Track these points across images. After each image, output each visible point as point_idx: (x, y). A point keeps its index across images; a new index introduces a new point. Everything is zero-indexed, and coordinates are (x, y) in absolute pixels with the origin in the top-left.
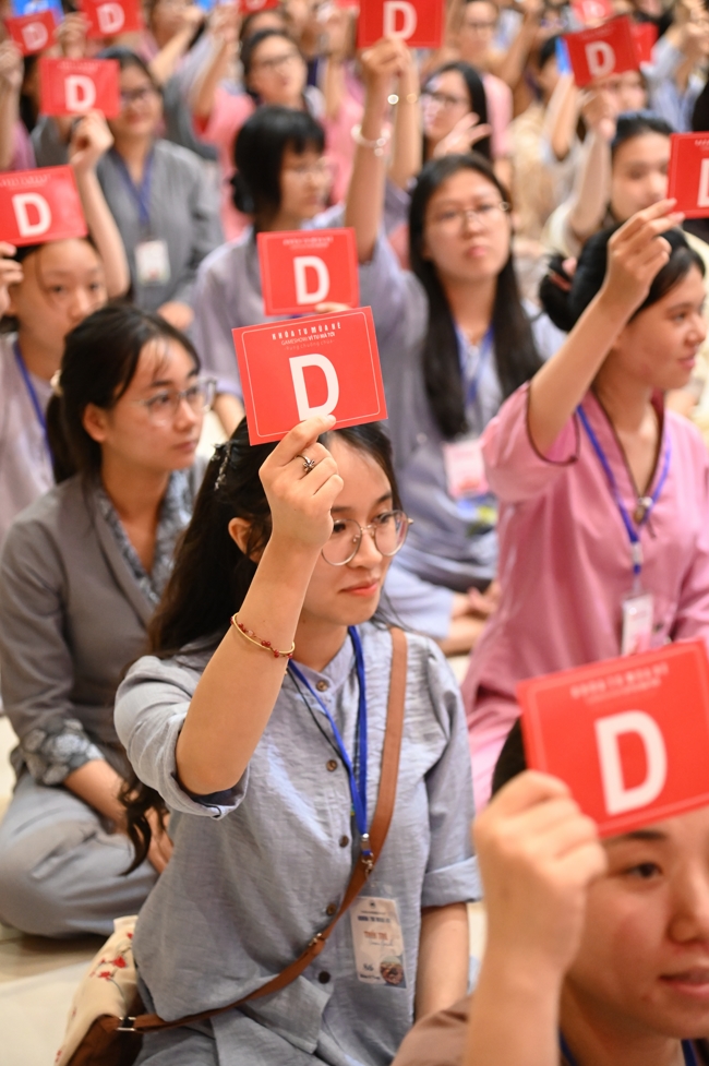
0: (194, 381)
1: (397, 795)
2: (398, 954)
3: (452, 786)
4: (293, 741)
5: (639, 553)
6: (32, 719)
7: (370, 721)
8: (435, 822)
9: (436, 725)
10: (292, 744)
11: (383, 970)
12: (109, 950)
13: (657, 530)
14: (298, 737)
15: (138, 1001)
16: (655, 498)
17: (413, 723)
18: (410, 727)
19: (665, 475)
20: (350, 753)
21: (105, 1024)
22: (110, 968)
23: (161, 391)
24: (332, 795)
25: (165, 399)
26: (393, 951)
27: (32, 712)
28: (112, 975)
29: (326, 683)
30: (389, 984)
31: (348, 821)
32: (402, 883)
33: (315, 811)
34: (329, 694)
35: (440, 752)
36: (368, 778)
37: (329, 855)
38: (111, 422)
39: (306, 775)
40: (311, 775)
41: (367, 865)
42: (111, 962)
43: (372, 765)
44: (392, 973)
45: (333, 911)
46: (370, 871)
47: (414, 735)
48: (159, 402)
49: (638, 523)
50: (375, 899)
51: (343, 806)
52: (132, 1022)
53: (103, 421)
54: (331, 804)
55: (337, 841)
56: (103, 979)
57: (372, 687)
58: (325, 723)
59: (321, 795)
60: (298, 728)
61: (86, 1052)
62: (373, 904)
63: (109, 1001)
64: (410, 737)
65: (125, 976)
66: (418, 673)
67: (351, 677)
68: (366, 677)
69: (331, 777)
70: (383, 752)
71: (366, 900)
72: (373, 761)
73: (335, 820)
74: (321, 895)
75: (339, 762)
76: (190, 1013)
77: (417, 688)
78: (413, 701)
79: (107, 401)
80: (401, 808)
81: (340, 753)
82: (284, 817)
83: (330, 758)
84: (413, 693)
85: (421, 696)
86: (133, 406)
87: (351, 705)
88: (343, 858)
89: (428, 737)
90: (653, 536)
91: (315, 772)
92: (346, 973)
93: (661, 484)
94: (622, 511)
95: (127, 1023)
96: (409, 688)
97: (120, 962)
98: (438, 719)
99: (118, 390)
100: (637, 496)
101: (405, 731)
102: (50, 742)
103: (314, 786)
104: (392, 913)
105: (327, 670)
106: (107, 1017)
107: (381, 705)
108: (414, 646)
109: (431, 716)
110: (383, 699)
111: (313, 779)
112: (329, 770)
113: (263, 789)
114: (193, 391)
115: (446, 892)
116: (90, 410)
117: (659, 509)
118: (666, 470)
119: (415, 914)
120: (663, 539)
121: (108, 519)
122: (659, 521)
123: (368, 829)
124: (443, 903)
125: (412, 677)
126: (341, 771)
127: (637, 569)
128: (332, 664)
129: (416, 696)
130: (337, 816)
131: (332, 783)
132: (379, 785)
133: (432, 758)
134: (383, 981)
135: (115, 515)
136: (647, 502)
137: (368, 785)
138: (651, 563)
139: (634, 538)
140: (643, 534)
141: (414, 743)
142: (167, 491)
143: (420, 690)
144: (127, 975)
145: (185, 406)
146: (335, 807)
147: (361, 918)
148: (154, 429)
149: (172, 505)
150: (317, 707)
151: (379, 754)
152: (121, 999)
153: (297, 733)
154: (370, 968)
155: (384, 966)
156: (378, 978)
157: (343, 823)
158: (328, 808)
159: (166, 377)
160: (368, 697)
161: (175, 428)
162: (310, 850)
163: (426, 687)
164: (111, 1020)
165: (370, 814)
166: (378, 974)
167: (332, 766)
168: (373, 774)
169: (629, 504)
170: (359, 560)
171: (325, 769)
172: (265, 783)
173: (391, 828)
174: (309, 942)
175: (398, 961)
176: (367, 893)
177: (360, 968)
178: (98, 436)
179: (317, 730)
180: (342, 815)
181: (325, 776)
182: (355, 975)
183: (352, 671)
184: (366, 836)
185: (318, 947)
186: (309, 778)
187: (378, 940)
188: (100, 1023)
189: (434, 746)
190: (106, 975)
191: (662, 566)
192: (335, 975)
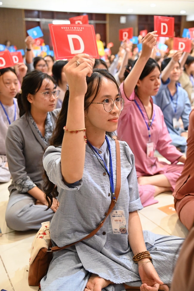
0: (55, 90)
1: (121, 182)
2: (125, 225)
3: (133, 180)
4: (93, 168)
5: (150, 132)
6: (19, 176)
7: (113, 162)
8: (130, 189)
9: (129, 163)
10: (93, 169)
11: (120, 230)
12: (41, 231)
13: (153, 128)
14: (95, 167)
15: (51, 243)
16: (153, 120)
17: (123, 163)
18: (122, 164)
19: (154, 115)
20: (109, 170)
21: (43, 250)
22: (42, 235)
23: (47, 91)
24: (105, 182)
25: (48, 93)
26: (123, 224)
27: (19, 174)
28: (43, 237)
29: (101, 152)
30: (122, 234)
31: (110, 189)
32: (124, 206)
33: (101, 187)
34: (102, 155)
35: (131, 170)
36: (113, 178)
37: (106, 198)
38: (34, 98)
39: (97, 177)
40: (99, 177)
41: (114, 201)
42: (42, 234)
43: (114, 174)
44: (123, 231)
45: (106, 214)
46: (115, 203)
47: (123, 166)
48: (47, 93)
49: (149, 126)
50: (117, 211)
51: (108, 185)
52: (51, 249)
53: (32, 98)
54: (105, 184)
55: (107, 194)
56: (41, 238)
57: (112, 153)
58: (102, 162)
59: (102, 182)
60: (94, 164)
61: (38, 258)
62: (116, 212)
63: (43, 244)
64: (122, 167)
65: (46, 237)
66: (122, 150)
67: (107, 150)
68: (111, 151)
69: (105, 177)
70: (116, 171)
71: (115, 211)
72: (114, 173)
73: (106, 189)
74: (103, 210)
75: (107, 173)
76: (67, 244)
77: (123, 154)
78: (123, 157)
79: (33, 93)
80: (123, 185)
81: (107, 171)
82: (94, 188)
83: (104, 172)
84: (122, 155)
85: (124, 156)
86: (40, 94)
87: (108, 157)
88: (109, 199)
89: (127, 167)
90: (152, 129)
91: (100, 176)
92: (110, 232)
93: (154, 117)
94: (146, 123)
95: (49, 249)
96: (121, 154)
97: (44, 234)
98: (129, 162)
99: (36, 90)
100: (149, 120)
101: (121, 165)
102: (24, 182)
103: (100, 180)
104: (122, 214)
105: (101, 148)
106: (43, 248)
107: (115, 158)
108: (121, 143)
109: (128, 161)
110: (115, 157)
111: (100, 178)
112: (104, 175)
113: (88, 181)
114: (54, 92)
115: (133, 208)
116: (29, 95)
117: (153, 123)
118: (154, 114)
119: (127, 214)
120: (154, 129)
121: (33, 124)
122: (154, 125)
123: (114, 191)
124: (133, 211)
125: (122, 151)
126: (107, 175)
127: (149, 136)
128: (102, 146)
129: (123, 156)
130: (107, 188)
131: (105, 179)
132: (116, 179)
133: (129, 172)
134: (120, 233)
135: (35, 123)
136: (151, 121)
137: (113, 179)
138: (152, 134)
139: (149, 129)
140: (150, 128)
141: (124, 168)
142: (47, 117)
143: (124, 155)
144: (47, 237)
145: (53, 95)
146: (106, 185)
147: (113, 216)
148: (45, 100)
149: (48, 120)
150: (99, 158)
151: (115, 171)
152: (47, 243)
153: (94, 166)
154: (117, 230)
155: (121, 229)
156: (119, 232)
157: (109, 189)
158: (104, 186)
159: (48, 88)
160: (112, 156)
161: (50, 100)
162: (101, 197)
163: (125, 154)
164: (45, 249)
165: (114, 187)
166: (119, 231)
167: (104, 174)
168: (114, 177)
169: (147, 121)
170: (113, 111)
171: (103, 175)
172: (88, 178)
173: (120, 191)
174: (100, 223)
175: (125, 227)
176: (114, 209)
177: (114, 230)
178: (31, 102)
179: (100, 164)
180: (108, 187)
181: (103, 177)
182: (112, 232)
183: (107, 149)
184: (114, 193)
185: (102, 224)
186: (98, 178)
187: (119, 222)
188: (41, 250)
189: (129, 169)
190: (41, 237)
191: (154, 135)
192: (107, 232)
